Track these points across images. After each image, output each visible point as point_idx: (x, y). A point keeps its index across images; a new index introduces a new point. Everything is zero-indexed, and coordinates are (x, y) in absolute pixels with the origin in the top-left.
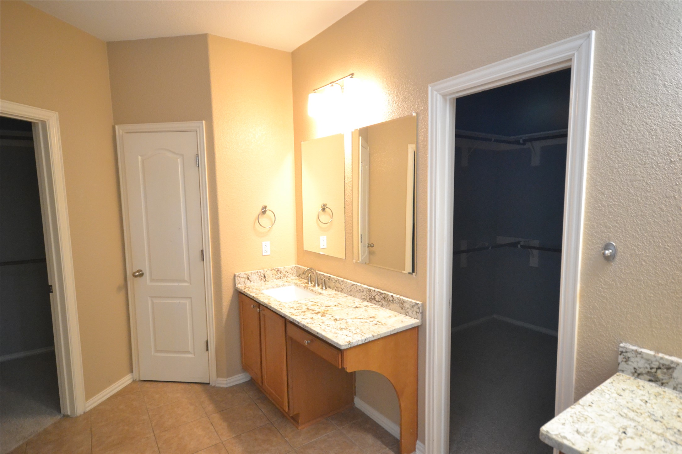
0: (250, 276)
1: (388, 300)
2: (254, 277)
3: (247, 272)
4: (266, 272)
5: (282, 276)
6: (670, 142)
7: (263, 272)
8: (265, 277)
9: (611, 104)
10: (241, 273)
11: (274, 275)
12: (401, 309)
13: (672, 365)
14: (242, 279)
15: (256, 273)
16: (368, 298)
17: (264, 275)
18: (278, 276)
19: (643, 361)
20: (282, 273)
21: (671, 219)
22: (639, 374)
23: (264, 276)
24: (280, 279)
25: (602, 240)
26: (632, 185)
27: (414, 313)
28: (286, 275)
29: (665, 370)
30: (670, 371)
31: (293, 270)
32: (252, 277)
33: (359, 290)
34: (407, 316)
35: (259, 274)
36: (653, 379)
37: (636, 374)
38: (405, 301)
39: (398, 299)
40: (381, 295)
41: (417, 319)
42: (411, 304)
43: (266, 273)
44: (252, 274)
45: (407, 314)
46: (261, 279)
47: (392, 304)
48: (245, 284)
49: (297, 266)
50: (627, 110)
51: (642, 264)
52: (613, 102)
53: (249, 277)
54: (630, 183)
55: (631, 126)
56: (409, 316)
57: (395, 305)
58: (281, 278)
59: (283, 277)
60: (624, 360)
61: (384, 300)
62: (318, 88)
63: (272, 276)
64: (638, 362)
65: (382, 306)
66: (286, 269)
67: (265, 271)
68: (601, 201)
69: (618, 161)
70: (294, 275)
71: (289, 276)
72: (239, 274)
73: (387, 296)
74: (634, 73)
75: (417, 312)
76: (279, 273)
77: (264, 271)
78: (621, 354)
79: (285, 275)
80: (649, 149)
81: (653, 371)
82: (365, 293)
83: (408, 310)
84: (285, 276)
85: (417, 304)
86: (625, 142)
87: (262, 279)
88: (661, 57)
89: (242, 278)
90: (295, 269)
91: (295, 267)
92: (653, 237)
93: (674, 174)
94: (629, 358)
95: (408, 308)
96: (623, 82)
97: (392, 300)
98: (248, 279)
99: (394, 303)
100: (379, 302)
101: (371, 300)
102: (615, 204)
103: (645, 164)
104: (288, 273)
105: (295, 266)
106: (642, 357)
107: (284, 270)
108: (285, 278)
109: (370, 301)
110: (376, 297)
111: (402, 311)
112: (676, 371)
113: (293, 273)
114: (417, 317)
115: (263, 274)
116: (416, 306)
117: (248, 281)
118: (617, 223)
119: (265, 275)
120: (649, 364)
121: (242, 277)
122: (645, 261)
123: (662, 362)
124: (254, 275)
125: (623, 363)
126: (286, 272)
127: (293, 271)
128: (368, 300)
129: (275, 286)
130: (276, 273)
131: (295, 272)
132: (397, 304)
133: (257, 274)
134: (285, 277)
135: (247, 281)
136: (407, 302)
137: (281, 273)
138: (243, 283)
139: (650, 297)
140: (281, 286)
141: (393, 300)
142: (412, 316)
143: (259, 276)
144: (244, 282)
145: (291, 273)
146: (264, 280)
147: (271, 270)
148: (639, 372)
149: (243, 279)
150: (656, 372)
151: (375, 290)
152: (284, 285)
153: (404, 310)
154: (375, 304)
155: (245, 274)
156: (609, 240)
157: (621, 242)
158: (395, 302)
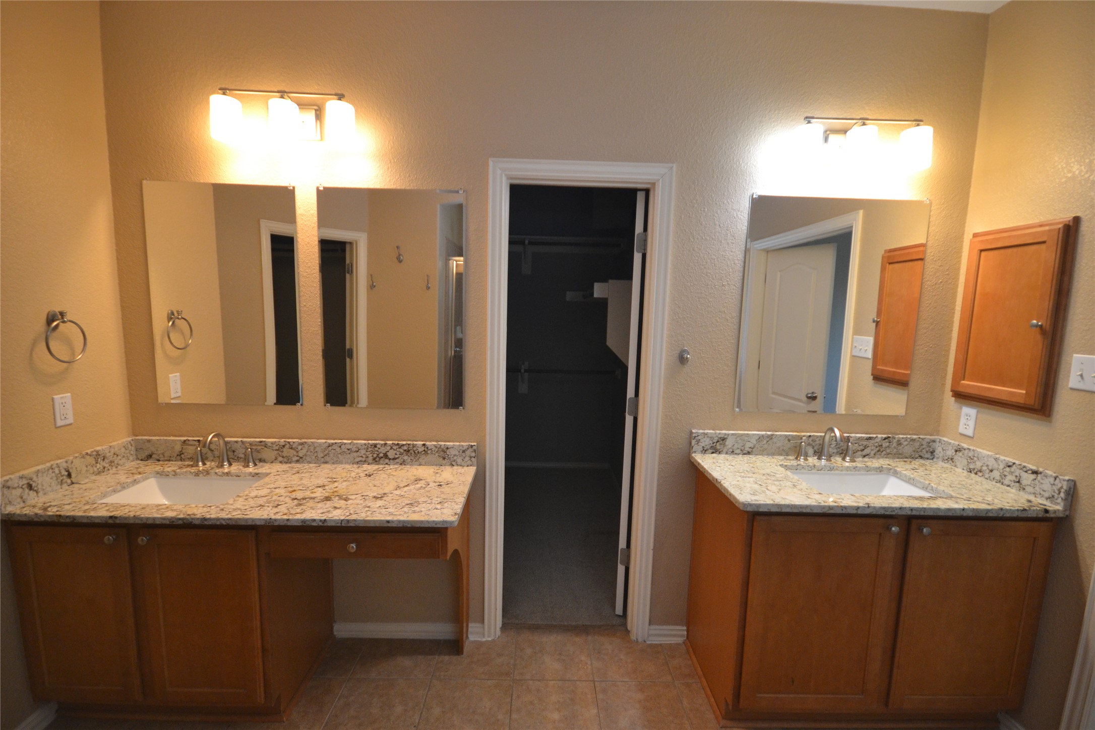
0: (35, 478)
1: (416, 452)
2: (44, 481)
3: (25, 472)
4: (72, 462)
5: (107, 465)
6: (722, 270)
7: (65, 465)
8: (69, 475)
9: (686, 231)
10: (12, 476)
11: (89, 467)
12: (442, 459)
13: (726, 437)
14: (14, 492)
15: (48, 470)
16: (371, 458)
17: (68, 471)
18: (98, 467)
19: (708, 439)
20: (106, 460)
21: (722, 328)
22: (706, 451)
23: (66, 473)
24: (104, 472)
25: (679, 347)
26: (699, 301)
27: (467, 458)
28: (116, 462)
29: (721, 442)
30: (724, 441)
31: (128, 447)
32: (39, 482)
33: (349, 450)
34: (454, 466)
35: (57, 471)
36: (714, 451)
37: (704, 451)
38: (449, 447)
39: (436, 447)
40: (399, 448)
41: (471, 465)
42: (461, 448)
43: (73, 465)
44: (40, 475)
45: (453, 463)
46: (62, 483)
47: (423, 457)
48: (24, 502)
49: (135, 439)
50: (696, 240)
51: (705, 364)
52: (687, 230)
53: (31, 483)
54: (698, 300)
55: (698, 253)
56: (457, 465)
57: (429, 456)
58: (106, 469)
59: (109, 468)
60: (697, 442)
61: (407, 455)
62: (233, 88)
63: (87, 470)
64: (705, 441)
65: (403, 463)
66: (114, 448)
67: (70, 462)
68: (678, 313)
69: (690, 280)
70: (131, 458)
71: (121, 462)
72: (7, 481)
73: (413, 447)
74: (701, 210)
75: (471, 457)
76: (99, 460)
77: (66, 462)
78: (694, 439)
79: (114, 462)
80: (710, 273)
81: (715, 444)
82: (363, 452)
83: (455, 458)
84: (113, 464)
85: (472, 446)
86: (695, 265)
87: (64, 481)
88: (718, 203)
89: (15, 488)
90: (131, 445)
91: (131, 442)
92: (712, 342)
93: (724, 294)
94: (699, 440)
95: (455, 455)
96: (694, 216)
97: (424, 451)
98: (30, 487)
99: (428, 454)
100: (394, 459)
101: (377, 459)
102: (687, 317)
103: (708, 285)
104: (119, 457)
105: (132, 440)
106: (708, 437)
107: (110, 452)
108: (114, 467)
109: (376, 461)
110: (389, 454)
111: (444, 462)
112: (727, 440)
113: (128, 455)
114: (471, 463)
115: (65, 469)
116: (470, 449)
117: (31, 492)
118: (689, 332)
119: (71, 471)
120: (712, 440)
121: (16, 485)
122: (707, 362)
123: (720, 436)
124: (45, 475)
125: (696, 445)
126: (116, 455)
127: (128, 451)
128: (371, 461)
129: (119, 487)
130: (94, 462)
131: (132, 452)
132: (435, 454)
133: (51, 471)
134: (112, 466)
135: (28, 494)
136: (453, 448)
137: (104, 460)
138: (19, 500)
139: (710, 389)
140: (131, 485)
141: (426, 450)
142: (463, 465)
143: (56, 477)
144: (22, 498)
145: (125, 456)
146: (69, 481)
147: (83, 457)
148: (705, 449)
149: (18, 492)
150: (716, 445)
151: (386, 444)
152: (135, 480)
153: (447, 460)
154: (387, 464)
155: (21, 477)
156: (684, 347)
157: (691, 348)
158: (429, 452)
